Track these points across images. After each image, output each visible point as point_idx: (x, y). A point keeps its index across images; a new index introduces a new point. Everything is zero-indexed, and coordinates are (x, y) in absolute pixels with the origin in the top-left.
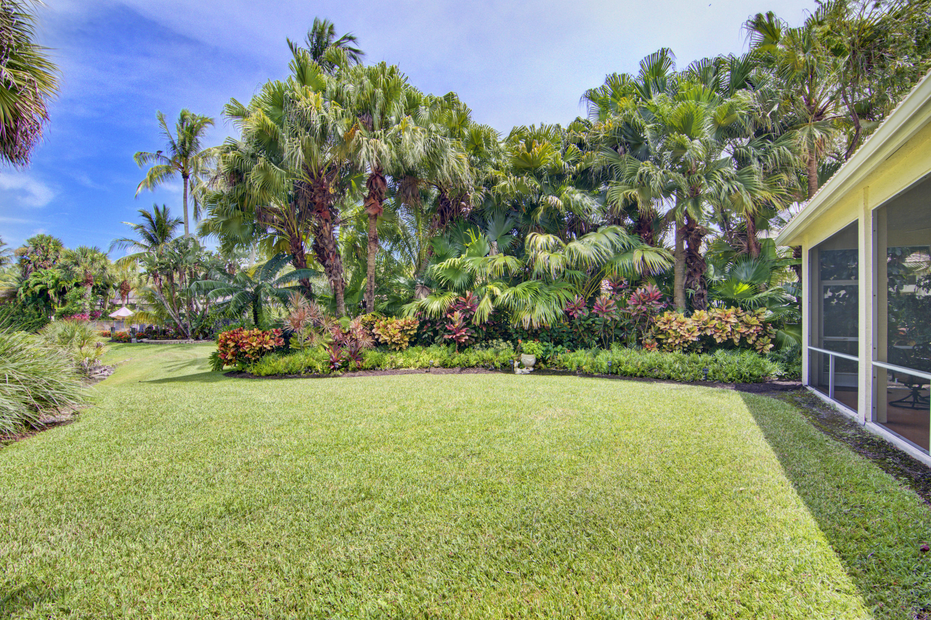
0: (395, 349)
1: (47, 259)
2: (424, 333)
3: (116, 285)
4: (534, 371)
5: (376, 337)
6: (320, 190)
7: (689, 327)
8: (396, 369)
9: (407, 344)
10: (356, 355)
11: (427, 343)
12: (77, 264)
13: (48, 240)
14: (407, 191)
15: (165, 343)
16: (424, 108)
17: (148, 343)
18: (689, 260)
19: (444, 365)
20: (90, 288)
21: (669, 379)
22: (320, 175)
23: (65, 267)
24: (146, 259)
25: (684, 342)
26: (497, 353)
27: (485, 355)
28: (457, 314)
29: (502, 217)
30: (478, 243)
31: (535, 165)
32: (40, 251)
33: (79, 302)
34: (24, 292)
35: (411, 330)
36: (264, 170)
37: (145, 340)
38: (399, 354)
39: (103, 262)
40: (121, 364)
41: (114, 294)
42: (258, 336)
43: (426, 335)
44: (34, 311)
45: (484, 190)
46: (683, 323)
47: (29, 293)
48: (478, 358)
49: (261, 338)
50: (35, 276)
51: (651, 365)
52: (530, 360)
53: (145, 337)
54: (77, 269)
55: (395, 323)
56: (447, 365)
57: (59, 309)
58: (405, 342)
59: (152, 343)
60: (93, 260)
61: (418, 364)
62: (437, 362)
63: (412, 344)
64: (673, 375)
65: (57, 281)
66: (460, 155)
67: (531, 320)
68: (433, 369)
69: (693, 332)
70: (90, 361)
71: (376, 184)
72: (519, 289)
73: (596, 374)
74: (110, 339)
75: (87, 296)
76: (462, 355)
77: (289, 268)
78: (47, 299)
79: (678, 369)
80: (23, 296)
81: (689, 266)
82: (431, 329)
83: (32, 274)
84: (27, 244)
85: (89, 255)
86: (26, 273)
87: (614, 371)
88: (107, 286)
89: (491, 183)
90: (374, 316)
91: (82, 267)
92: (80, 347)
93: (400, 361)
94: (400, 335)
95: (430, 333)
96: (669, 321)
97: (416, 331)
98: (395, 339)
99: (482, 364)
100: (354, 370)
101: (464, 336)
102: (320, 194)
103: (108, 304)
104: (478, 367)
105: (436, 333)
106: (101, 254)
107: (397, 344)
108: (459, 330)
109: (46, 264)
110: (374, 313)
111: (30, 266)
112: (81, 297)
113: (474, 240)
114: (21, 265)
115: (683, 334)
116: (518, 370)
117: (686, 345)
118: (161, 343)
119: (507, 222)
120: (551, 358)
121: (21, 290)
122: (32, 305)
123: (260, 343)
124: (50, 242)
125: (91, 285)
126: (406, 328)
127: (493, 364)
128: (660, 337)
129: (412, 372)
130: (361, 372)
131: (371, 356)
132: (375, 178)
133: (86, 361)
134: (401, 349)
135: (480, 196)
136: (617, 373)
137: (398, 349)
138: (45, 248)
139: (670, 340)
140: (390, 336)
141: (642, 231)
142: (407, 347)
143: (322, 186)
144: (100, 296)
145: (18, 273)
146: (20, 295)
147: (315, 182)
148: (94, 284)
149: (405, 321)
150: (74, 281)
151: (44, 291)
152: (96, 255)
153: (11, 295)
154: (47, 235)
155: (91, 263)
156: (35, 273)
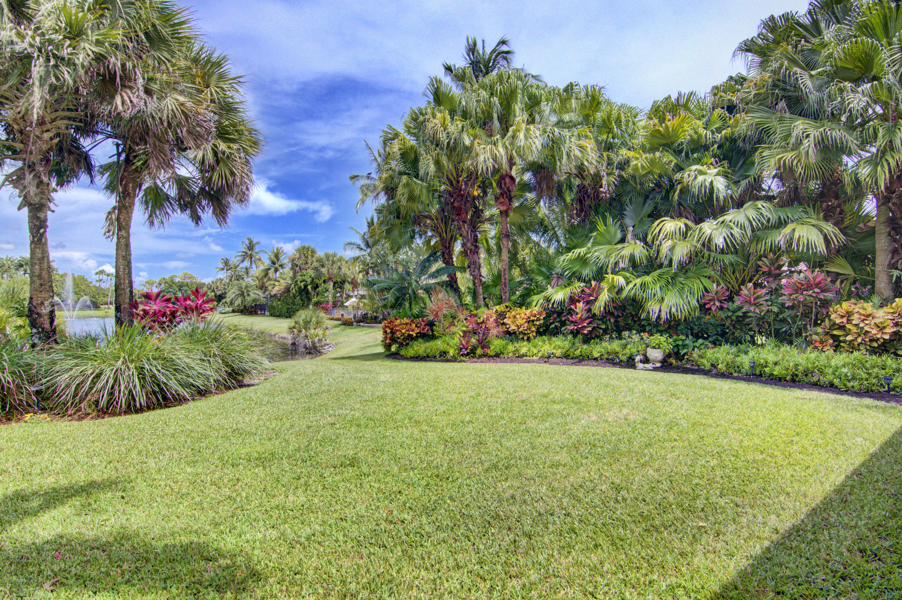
0: (523, 338)
1: (307, 263)
2: (551, 324)
3: (350, 280)
4: (661, 367)
5: (508, 326)
6: (458, 196)
7: (877, 321)
8: (520, 357)
9: (534, 334)
10: (484, 344)
11: (555, 333)
12: (323, 266)
13: (308, 249)
14: (542, 185)
15: (374, 327)
16: (546, 103)
17: (363, 326)
18: (892, 233)
19: (566, 356)
20: (332, 284)
21: (831, 387)
22: (458, 182)
23: (316, 269)
24: (361, 260)
25: (871, 341)
26: (625, 346)
27: (609, 347)
28: (580, 305)
29: (641, 200)
30: (608, 231)
31: (673, 140)
32: (303, 257)
33: (326, 294)
35: (537, 320)
36: (407, 185)
37: (362, 324)
38: (525, 343)
39: (339, 264)
40: (341, 343)
41: (347, 286)
42: (406, 324)
43: (553, 326)
44: (300, 302)
45: (617, 172)
46: (868, 316)
47: (296, 287)
48: (603, 350)
49: (409, 326)
50: (301, 276)
51: (808, 368)
52: (656, 355)
53: (363, 322)
54: (324, 270)
55: (523, 313)
56: (569, 356)
57: (315, 299)
58: (532, 331)
59: (366, 326)
60: (333, 262)
61: (540, 354)
62: (558, 353)
63: (539, 333)
64: (836, 382)
65: (313, 279)
66: (583, 142)
67: (660, 311)
68: (555, 360)
69: (884, 328)
70: (319, 339)
71: (505, 184)
72: (648, 279)
73: (735, 375)
74: (340, 322)
75: (330, 290)
76: (585, 347)
77: (439, 264)
78: (307, 293)
79: (846, 375)
81: (895, 241)
82: (558, 320)
83: (298, 274)
84: (295, 253)
85: (331, 259)
86: (295, 273)
87: (758, 372)
88: (343, 282)
89: (623, 165)
90: (507, 307)
91: (326, 268)
92: (315, 329)
93: (524, 350)
94: (526, 325)
95: (556, 324)
96: (849, 314)
97: (542, 322)
98: (521, 329)
99: (606, 356)
100: (480, 357)
101: (585, 327)
102: (459, 199)
103: (345, 296)
104: (601, 359)
105: (563, 324)
106: (338, 257)
107: (525, 334)
108: (582, 320)
109: (307, 266)
110: (507, 304)
112: (327, 290)
113: (601, 227)
114: (292, 269)
115: (868, 330)
116: (641, 366)
117: (875, 345)
118: (372, 327)
119: (647, 205)
120: (689, 354)
121: (293, 285)
122: (299, 297)
123: (408, 330)
126: (532, 318)
127: (618, 357)
128: (835, 332)
129: (533, 361)
130: (484, 359)
131: (496, 344)
132: (504, 179)
133: (316, 340)
134: (529, 339)
135: (613, 180)
136: (761, 375)
137: (525, 338)
138: (306, 255)
139: (849, 338)
140: (518, 326)
141: (825, 199)
142: (535, 337)
143: (460, 191)
144: (338, 289)
145: (291, 274)
146: (293, 289)
147: (454, 188)
148: (334, 280)
149: (531, 312)
150: (323, 279)
151: (306, 286)
152: (335, 259)
153: (288, 290)
154: (307, 245)
155: (332, 265)
156: (300, 274)
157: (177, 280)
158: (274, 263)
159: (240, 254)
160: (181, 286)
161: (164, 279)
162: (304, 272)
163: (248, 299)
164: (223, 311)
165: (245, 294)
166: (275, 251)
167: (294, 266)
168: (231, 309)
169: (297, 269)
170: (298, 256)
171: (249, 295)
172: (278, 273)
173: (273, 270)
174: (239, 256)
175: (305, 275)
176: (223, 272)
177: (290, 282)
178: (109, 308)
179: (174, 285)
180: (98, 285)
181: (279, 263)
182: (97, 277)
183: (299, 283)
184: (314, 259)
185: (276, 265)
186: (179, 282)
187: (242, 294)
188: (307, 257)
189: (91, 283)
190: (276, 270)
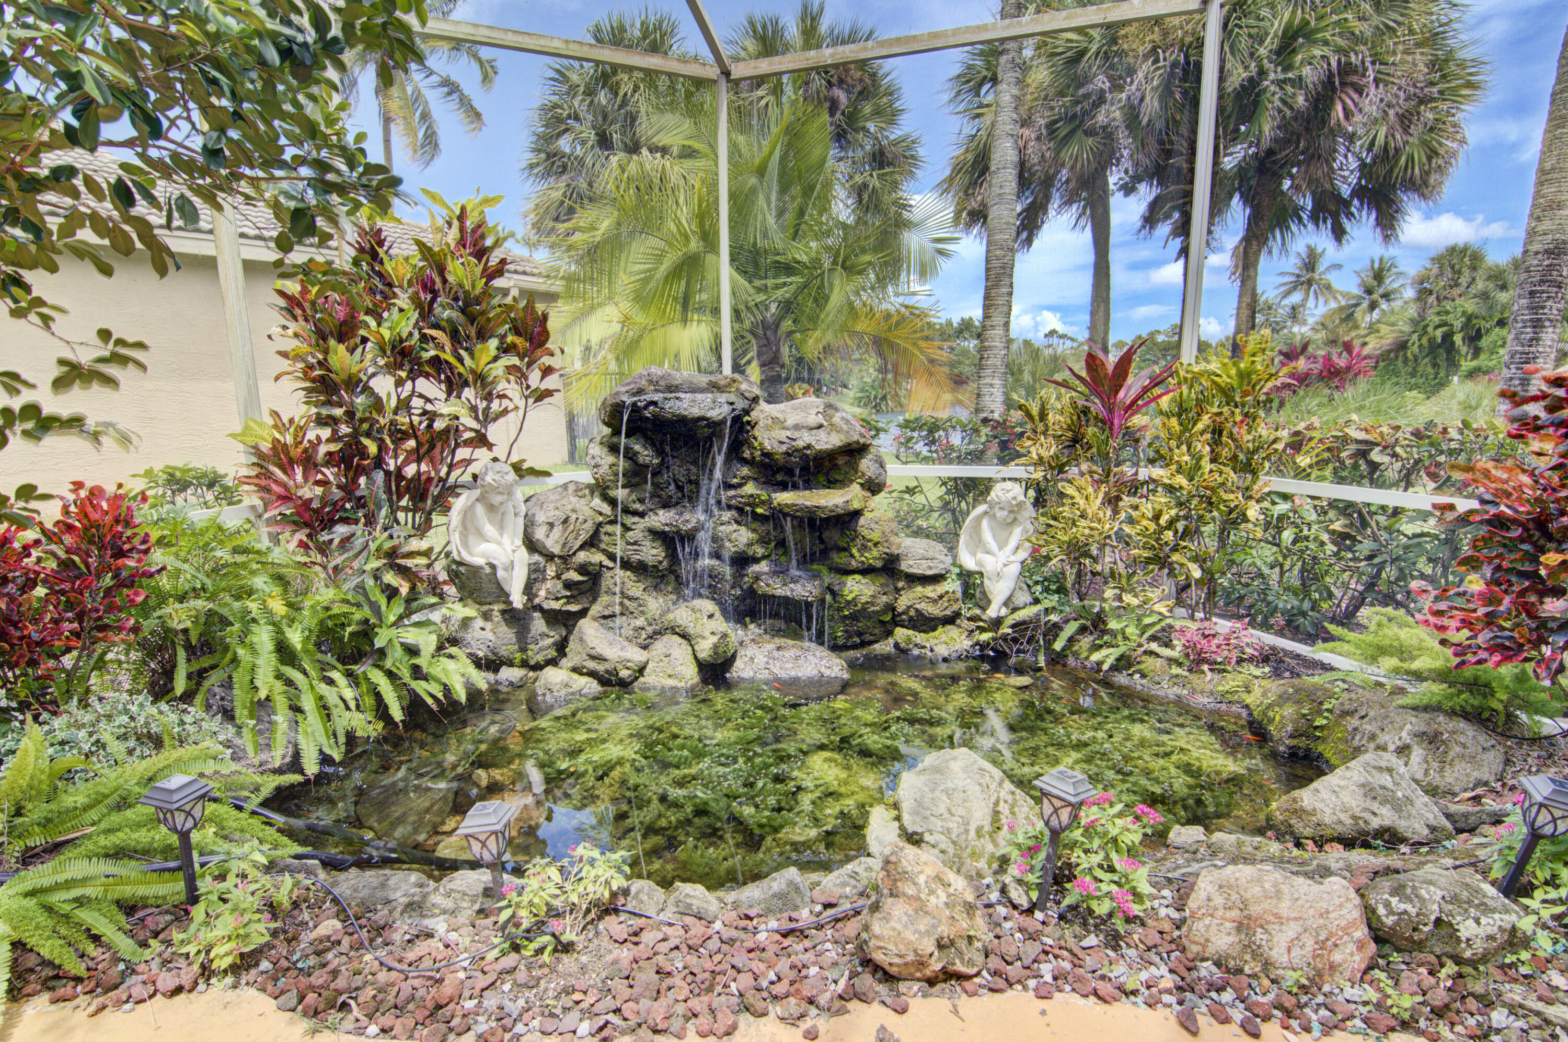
158: (1369, 292)
160: (1166, 350)
162: (1448, 306)
166: (1376, 266)
167: (1423, 293)
169: (1432, 299)
170: (1435, 271)
172: (1377, 311)
173: (1365, 304)
175: (1447, 313)
177: (1407, 328)
181: (1381, 291)
183: (1430, 329)
184: (1480, 274)
185: (1375, 296)
188: (1460, 272)
190: (1373, 306)
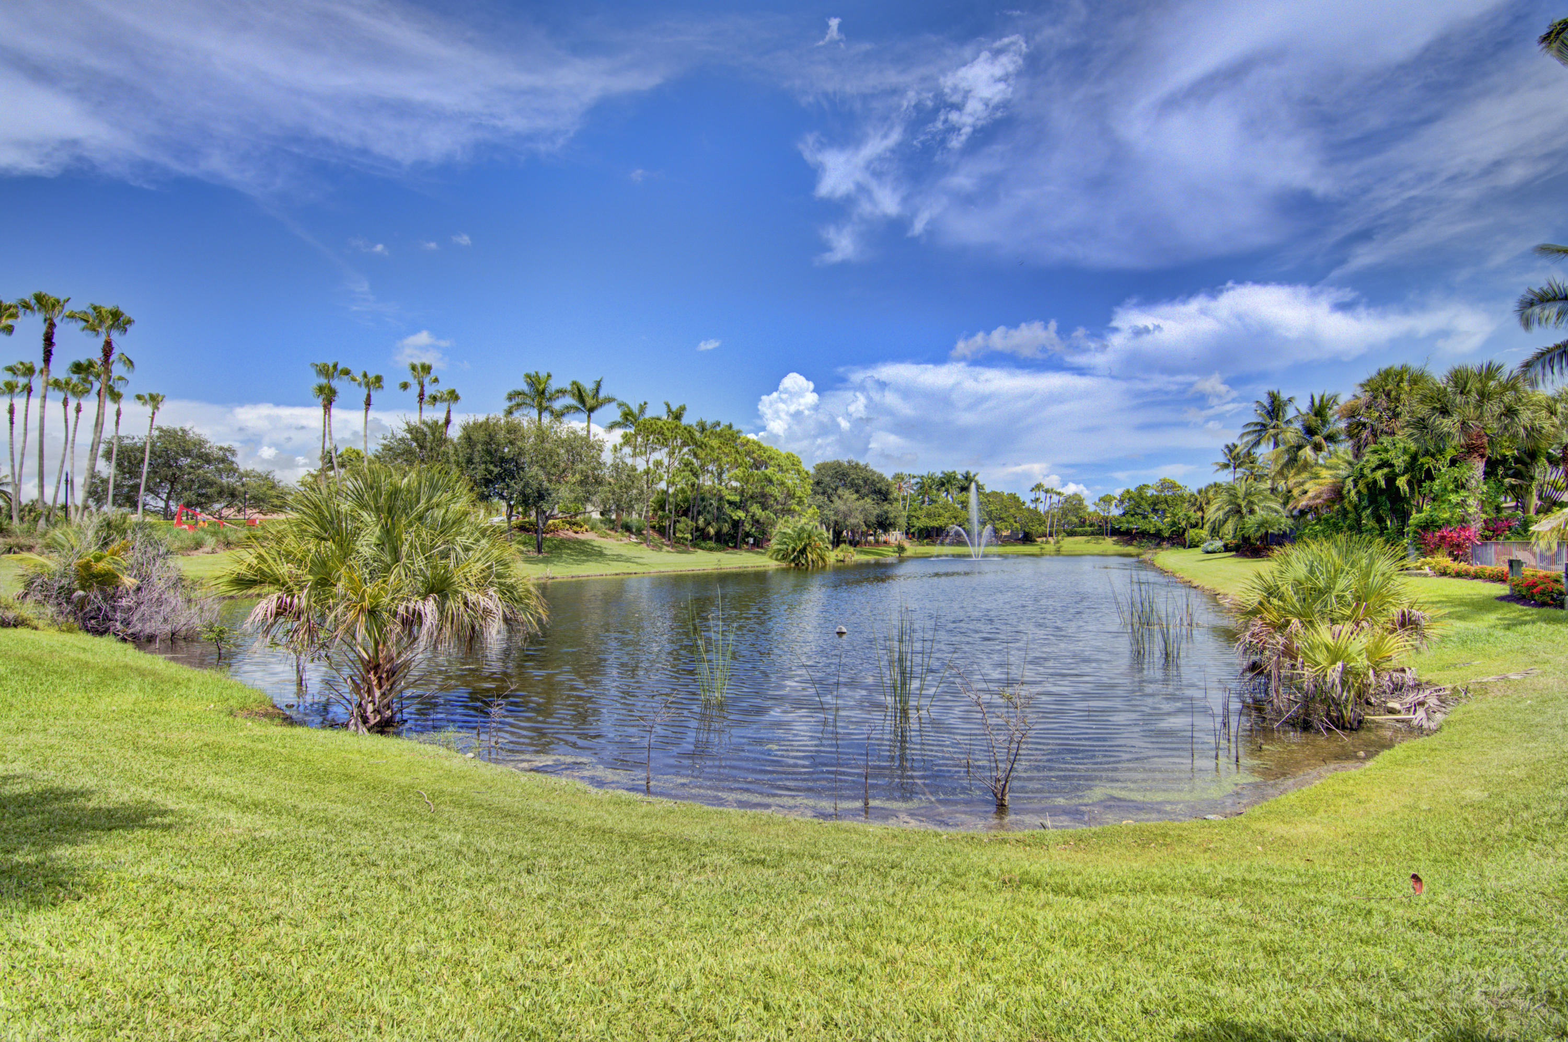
1: (1394, 414)
12: (1445, 412)
20: (1480, 465)
23: (1421, 424)
32: (1382, 401)
33: (1454, 498)
34: (1355, 486)
39: (1508, 397)
41: (1545, 472)
47: (1361, 485)
50: (1375, 452)
54: (1447, 424)
57: (1420, 516)
60: (1484, 396)
65: (1414, 458)
75: (1473, 484)
78: (1396, 497)
80: (1353, 493)
83: (1368, 449)
84: (1358, 391)
85: (1474, 386)
86: (1359, 449)
88: (1528, 457)
91: (1456, 418)
103: (1534, 501)
106: (1503, 379)
109: (1394, 422)
111: (1365, 433)
112: (1460, 486)
114: (1352, 434)
121: (1349, 483)
122: (1368, 511)
124: (1401, 380)
125: (1482, 456)
138: (1393, 393)
144: (1508, 481)
145: (1349, 452)
146: (1349, 492)
148: (1490, 453)
150: (1447, 451)
151: (1391, 480)
152: (1492, 384)
153: (1337, 493)
154: (1397, 365)
155: (1479, 405)
156: (1373, 447)
157: (1149, 492)
159: (1251, 429)
161: (1128, 492)
163: (1251, 521)
164: (1210, 548)
165: (1244, 511)
168: (1219, 544)
171: (1252, 512)
174: (1248, 433)
176: (1226, 471)
178: (1047, 542)
179: (1143, 503)
180: (1032, 506)
182: (1032, 496)
186: (1152, 495)
187: (1238, 511)
189: (1024, 503)
